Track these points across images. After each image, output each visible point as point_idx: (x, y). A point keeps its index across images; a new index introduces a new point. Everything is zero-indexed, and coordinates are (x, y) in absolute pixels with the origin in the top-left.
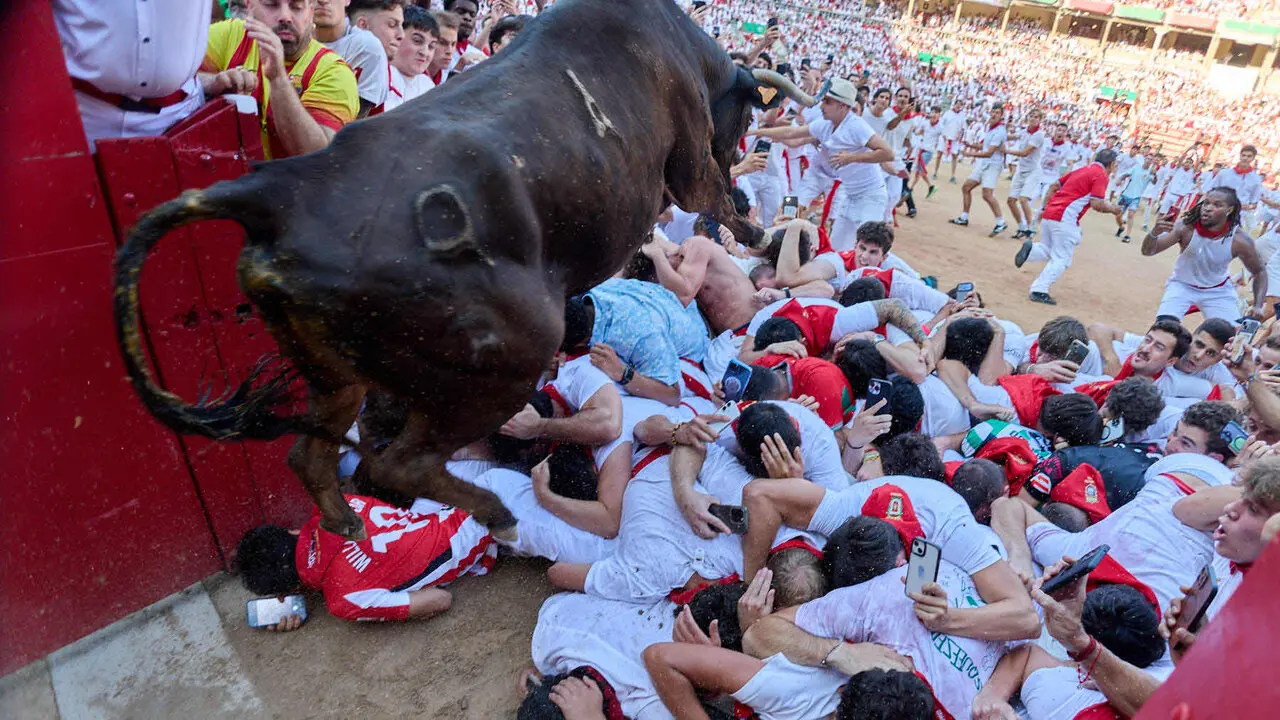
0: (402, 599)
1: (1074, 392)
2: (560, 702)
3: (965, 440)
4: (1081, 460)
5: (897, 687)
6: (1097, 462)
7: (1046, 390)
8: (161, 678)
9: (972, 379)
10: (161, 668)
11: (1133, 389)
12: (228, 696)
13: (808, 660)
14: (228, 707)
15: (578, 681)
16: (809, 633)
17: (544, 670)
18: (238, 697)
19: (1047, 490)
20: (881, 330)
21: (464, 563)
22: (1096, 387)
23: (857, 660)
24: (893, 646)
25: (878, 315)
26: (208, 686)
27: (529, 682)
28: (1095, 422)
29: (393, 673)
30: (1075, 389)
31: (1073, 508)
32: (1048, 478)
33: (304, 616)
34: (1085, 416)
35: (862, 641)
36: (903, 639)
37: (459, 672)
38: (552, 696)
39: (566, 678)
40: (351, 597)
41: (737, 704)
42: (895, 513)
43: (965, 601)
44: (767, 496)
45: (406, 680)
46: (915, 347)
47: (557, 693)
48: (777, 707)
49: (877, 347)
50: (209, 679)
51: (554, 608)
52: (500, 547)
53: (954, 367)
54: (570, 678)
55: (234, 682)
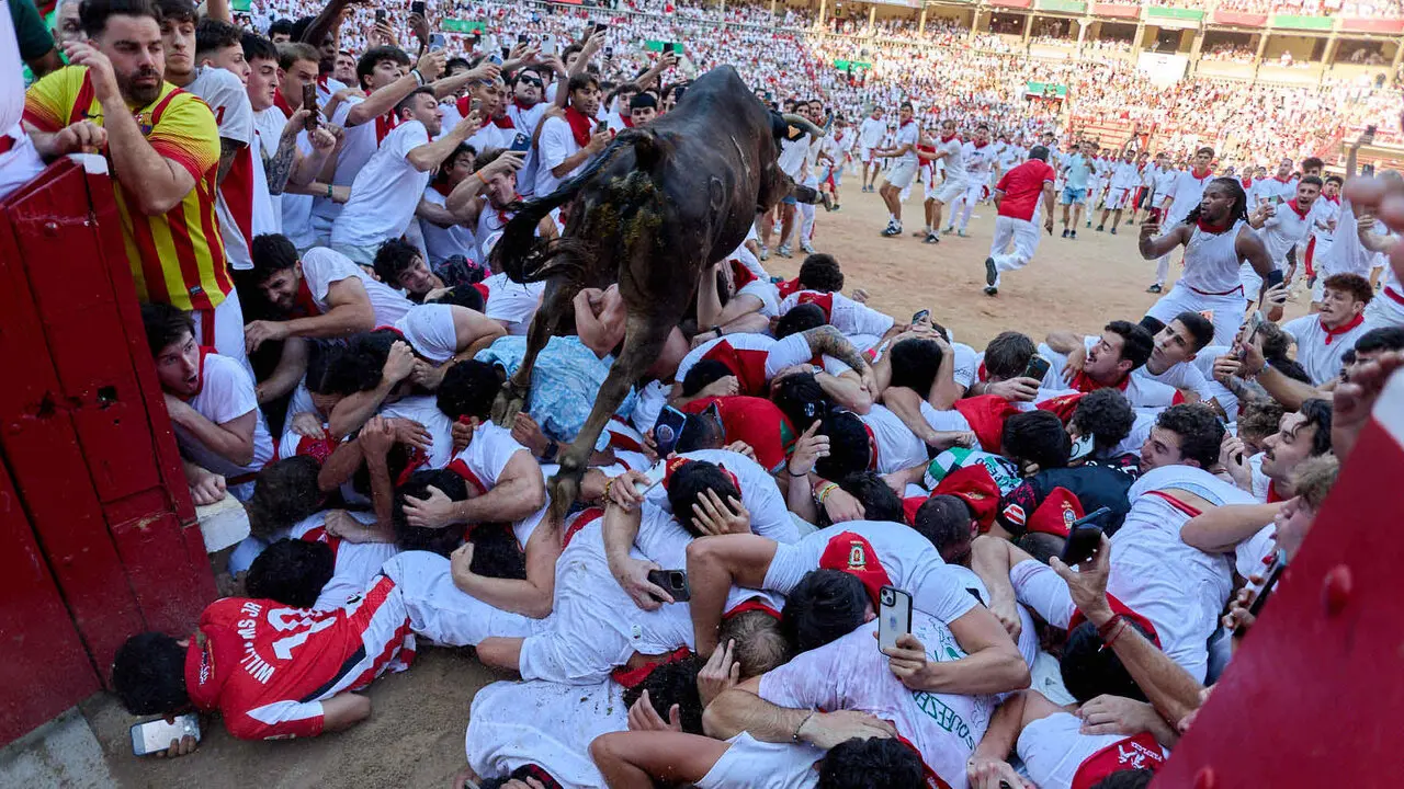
0: (314, 709)
1: (1036, 410)
3: (927, 473)
4: (1054, 484)
5: (881, 757)
6: (1073, 485)
9: (925, 405)
11: (1100, 403)
13: (777, 736)
15: (521, 784)
16: (776, 706)
17: (482, 773)
19: (1021, 521)
20: (816, 360)
21: (379, 662)
22: (1060, 403)
23: (833, 731)
24: (870, 711)
25: (811, 347)
27: (466, 788)
28: (1062, 440)
30: (1038, 405)
31: (1053, 537)
32: (1021, 509)
33: (198, 737)
34: (1049, 435)
35: (836, 709)
36: (881, 702)
39: (506, 781)
40: (254, 713)
42: (858, 563)
43: (945, 652)
44: (713, 554)
46: (855, 375)
49: (816, 378)
51: (488, 701)
52: (418, 637)
53: (904, 394)
54: (512, 780)
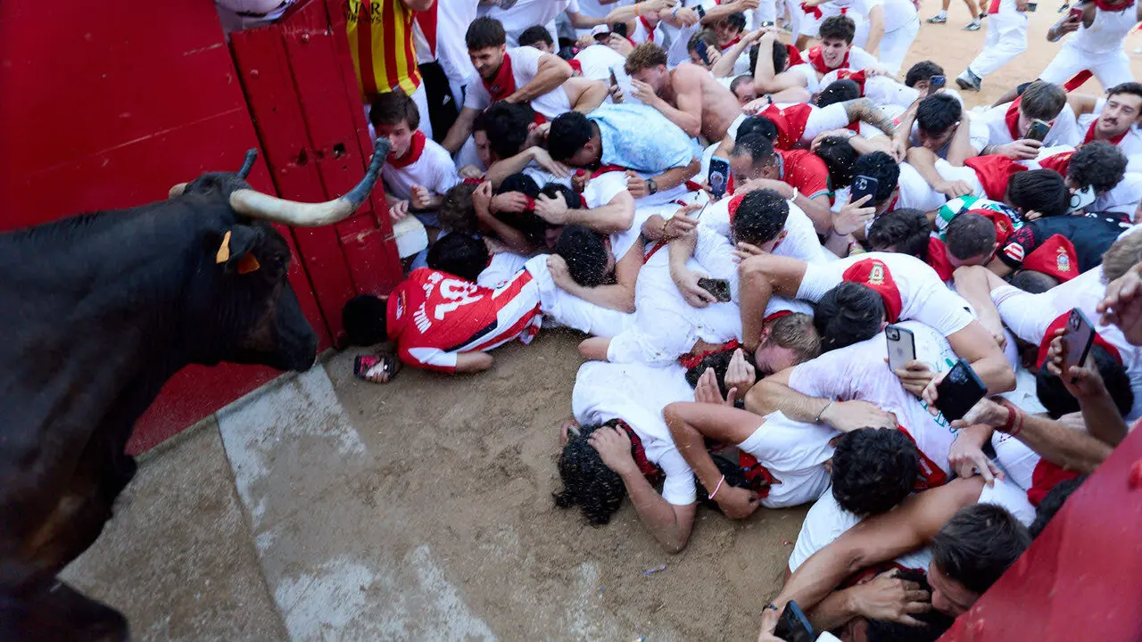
1: (1039, 167)
2: (597, 445)
4: (1053, 231)
5: (890, 444)
6: (1068, 232)
7: (1013, 167)
8: (293, 430)
9: (940, 162)
10: (292, 420)
12: (341, 443)
13: (803, 418)
14: (342, 450)
15: (611, 430)
16: (802, 394)
17: (582, 421)
18: (349, 443)
19: (1020, 258)
21: (507, 333)
22: (1060, 159)
25: (848, 115)
26: (326, 435)
27: (569, 431)
28: (1062, 195)
29: (462, 426)
30: (1041, 163)
31: (1043, 275)
32: (1021, 248)
34: (1053, 190)
35: (849, 399)
36: (886, 397)
37: (515, 423)
38: (590, 441)
39: (601, 427)
40: (413, 352)
41: (742, 452)
44: (762, 271)
45: (473, 430)
46: (887, 139)
47: (594, 439)
48: (777, 456)
49: (851, 141)
50: (327, 430)
51: (588, 372)
54: (605, 428)
55: (345, 432)
